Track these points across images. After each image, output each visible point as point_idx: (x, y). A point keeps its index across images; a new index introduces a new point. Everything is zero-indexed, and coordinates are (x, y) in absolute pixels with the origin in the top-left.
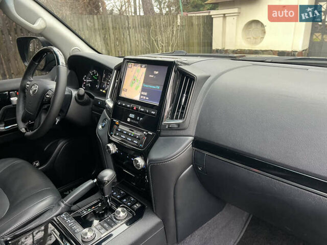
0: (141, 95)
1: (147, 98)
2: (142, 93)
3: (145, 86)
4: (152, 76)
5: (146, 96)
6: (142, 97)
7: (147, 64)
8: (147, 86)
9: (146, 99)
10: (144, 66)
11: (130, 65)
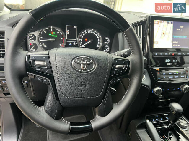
1: (179, 45)
2: (174, 42)
4: (179, 30)
5: (177, 44)
6: (174, 45)
7: (173, 21)
8: (177, 37)
11: (156, 21)
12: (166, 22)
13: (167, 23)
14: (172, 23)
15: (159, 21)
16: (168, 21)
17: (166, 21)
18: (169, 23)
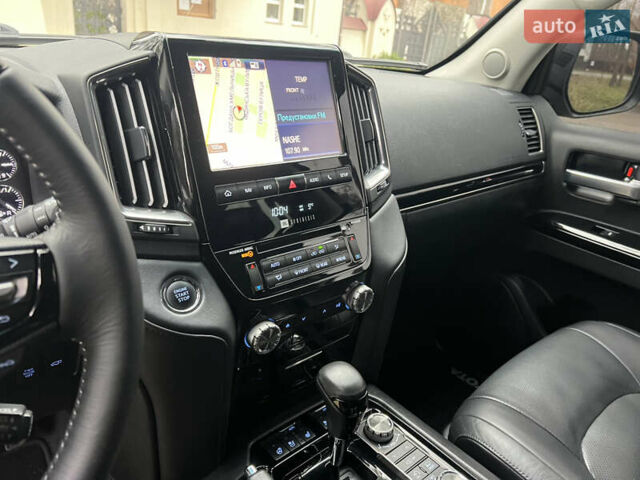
0: (284, 146)
1: (305, 149)
2: (286, 140)
3: (285, 118)
4: (295, 90)
5: (300, 145)
6: (287, 150)
7: (265, 59)
8: (290, 118)
9: (303, 153)
10: (254, 63)
11: (196, 62)
12: (239, 65)
13: (244, 69)
14: (261, 67)
15: (210, 59)
16: (246, 60)
17: (238, 60)
18: (252, 66)
